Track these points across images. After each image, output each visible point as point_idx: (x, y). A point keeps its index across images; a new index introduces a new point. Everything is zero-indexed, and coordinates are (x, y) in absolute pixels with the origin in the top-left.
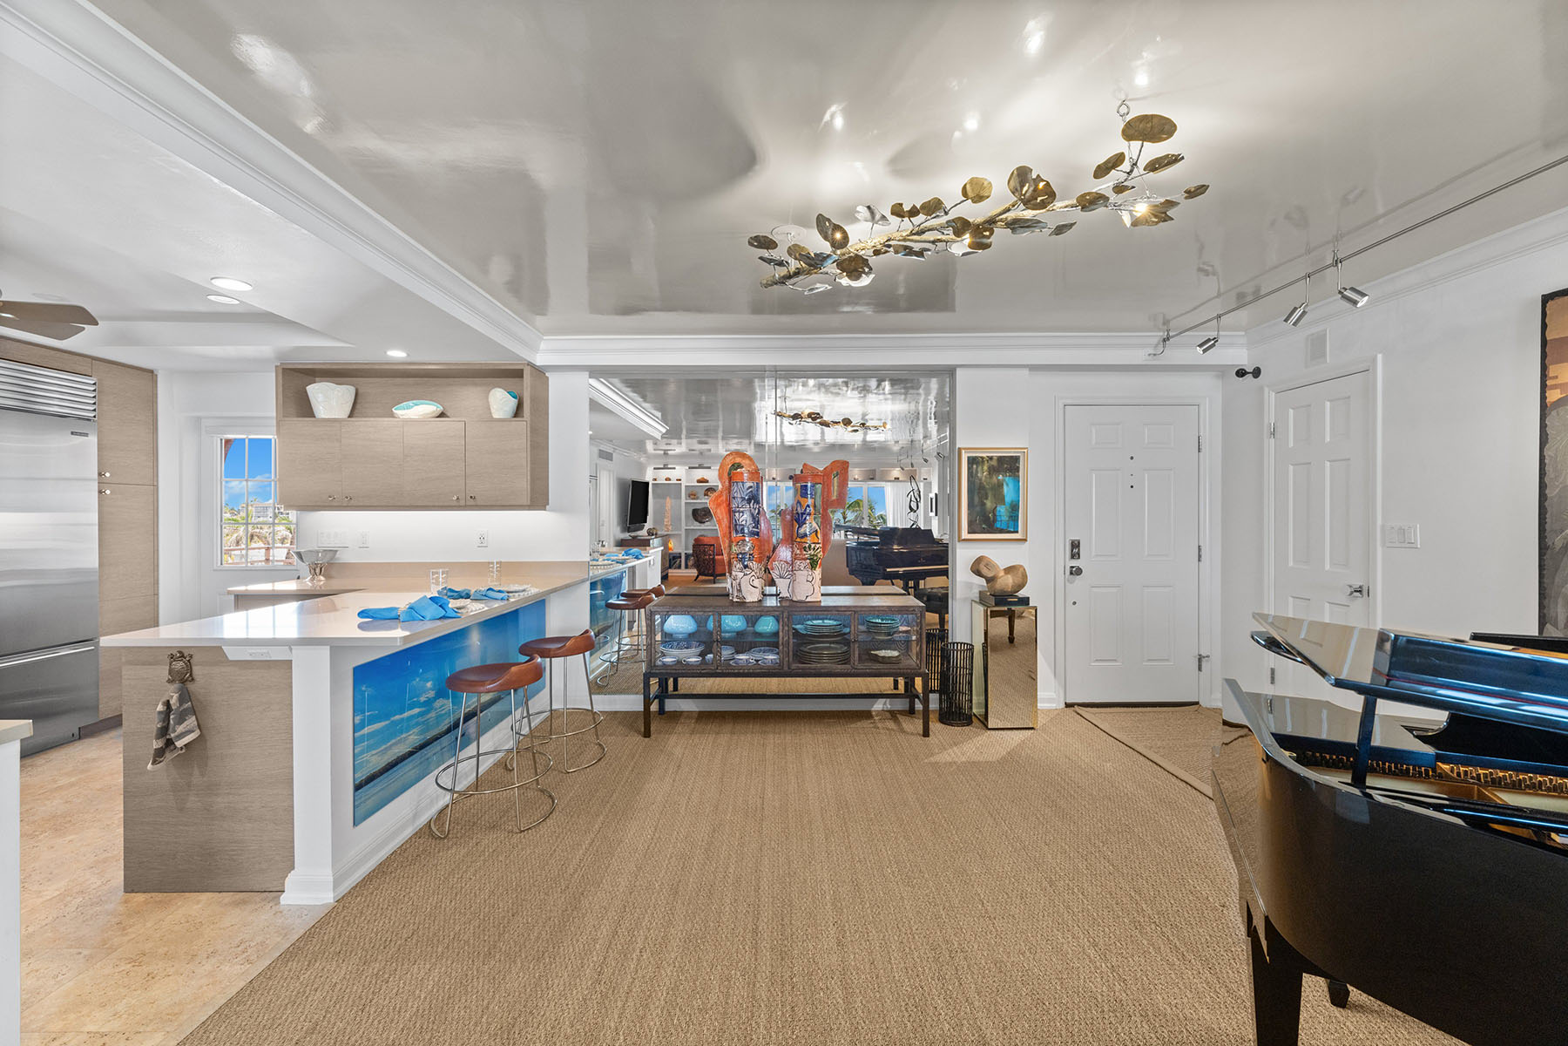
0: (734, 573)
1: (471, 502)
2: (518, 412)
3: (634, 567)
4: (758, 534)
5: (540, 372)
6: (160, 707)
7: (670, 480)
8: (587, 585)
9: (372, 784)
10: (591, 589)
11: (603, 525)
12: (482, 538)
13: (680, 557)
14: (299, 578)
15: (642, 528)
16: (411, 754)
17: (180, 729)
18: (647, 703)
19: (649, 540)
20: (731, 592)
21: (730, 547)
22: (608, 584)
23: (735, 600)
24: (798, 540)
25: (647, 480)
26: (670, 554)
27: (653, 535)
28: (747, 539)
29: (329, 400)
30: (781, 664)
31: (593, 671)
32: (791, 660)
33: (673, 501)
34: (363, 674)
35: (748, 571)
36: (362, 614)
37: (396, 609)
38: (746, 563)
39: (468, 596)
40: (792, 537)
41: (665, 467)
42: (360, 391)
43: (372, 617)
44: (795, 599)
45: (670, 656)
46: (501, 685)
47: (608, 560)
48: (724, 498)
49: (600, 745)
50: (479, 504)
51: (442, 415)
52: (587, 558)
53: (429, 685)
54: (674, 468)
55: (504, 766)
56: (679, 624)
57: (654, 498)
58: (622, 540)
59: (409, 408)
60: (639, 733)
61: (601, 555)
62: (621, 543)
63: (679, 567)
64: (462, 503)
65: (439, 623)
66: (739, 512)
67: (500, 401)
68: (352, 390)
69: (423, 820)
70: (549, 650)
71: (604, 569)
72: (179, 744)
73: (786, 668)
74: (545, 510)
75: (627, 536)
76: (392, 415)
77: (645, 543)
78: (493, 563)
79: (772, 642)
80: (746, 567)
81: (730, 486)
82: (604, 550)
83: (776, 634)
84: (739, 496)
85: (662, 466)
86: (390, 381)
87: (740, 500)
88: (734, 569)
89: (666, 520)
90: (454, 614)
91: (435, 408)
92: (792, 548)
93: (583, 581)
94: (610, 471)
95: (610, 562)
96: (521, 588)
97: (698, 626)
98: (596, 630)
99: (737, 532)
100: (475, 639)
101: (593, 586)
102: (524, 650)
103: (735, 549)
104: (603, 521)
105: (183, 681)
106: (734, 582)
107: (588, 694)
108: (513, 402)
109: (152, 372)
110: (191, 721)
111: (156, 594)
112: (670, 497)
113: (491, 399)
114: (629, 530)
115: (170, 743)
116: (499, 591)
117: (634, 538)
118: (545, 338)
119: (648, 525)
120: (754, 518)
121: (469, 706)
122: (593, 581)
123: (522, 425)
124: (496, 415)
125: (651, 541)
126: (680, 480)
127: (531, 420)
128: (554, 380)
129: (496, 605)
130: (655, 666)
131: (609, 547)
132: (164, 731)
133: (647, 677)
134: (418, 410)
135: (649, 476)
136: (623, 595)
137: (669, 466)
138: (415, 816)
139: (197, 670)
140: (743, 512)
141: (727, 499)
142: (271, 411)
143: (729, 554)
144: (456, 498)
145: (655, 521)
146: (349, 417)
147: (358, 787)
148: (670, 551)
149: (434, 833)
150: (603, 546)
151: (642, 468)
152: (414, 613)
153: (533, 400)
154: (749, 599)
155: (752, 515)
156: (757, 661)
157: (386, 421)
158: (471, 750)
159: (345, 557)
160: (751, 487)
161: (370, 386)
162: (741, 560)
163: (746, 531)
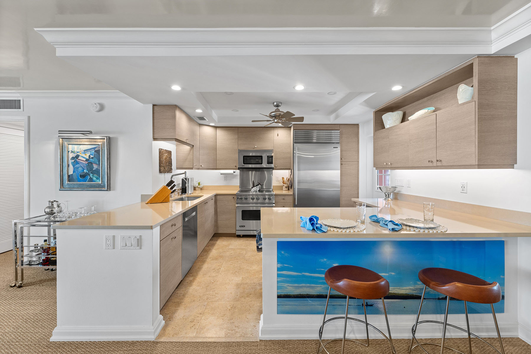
12: (463, 187)
50: (444, 165)
64: (435, 164)
74: (515, 168)
109: (357, 125)
124: (461, 102)
127: (479, 99)
157: (403, 124)
159: (404, 191)
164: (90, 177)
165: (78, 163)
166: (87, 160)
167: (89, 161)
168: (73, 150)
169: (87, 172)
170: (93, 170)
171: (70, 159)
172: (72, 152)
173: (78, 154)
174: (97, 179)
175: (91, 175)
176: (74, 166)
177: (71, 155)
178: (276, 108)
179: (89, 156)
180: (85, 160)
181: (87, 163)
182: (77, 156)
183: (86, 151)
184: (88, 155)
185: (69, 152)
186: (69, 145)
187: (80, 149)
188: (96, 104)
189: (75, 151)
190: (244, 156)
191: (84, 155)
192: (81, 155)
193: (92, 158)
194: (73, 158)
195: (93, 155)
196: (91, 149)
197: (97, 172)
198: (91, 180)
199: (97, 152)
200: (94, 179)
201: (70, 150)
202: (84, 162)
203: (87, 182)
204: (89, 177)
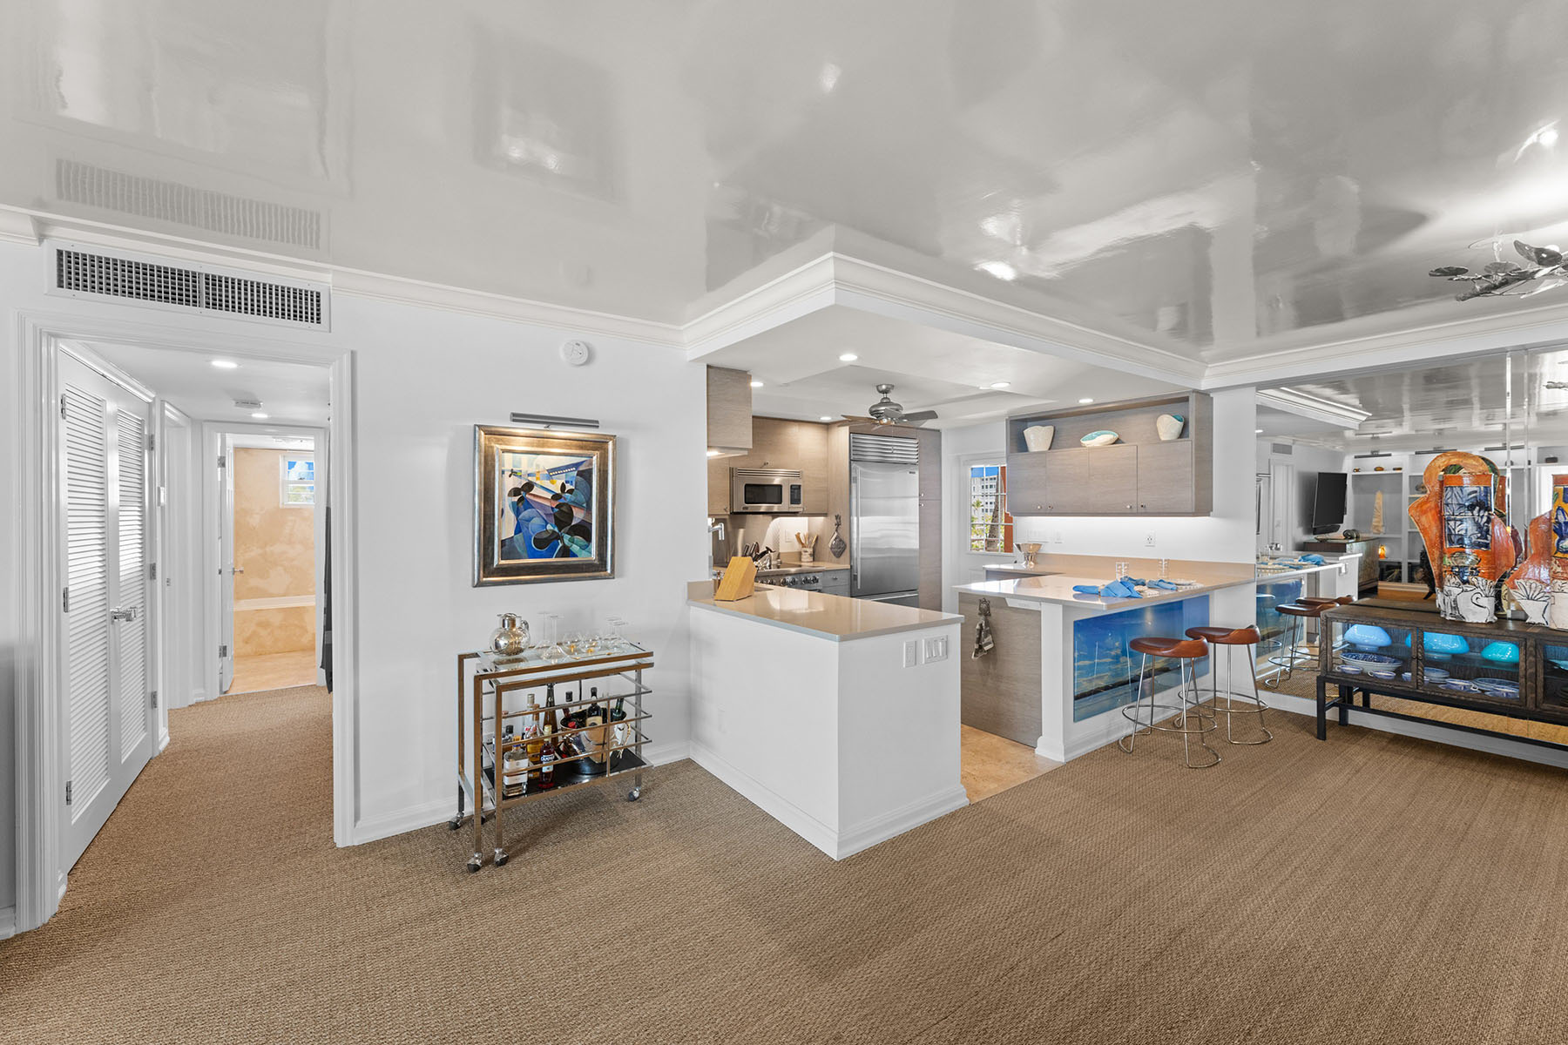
0: (1446, 588)
1: (1142, 510)
2: (1183, 433)
3: (1316, 574)
4: (1487, 546)
5: (1205, 396)
6: (978, 627)
7: (1382, 469)
8: (1254, 587)
9: (1083, 699)
10: (1258, 592)
11: (1278, 525)
12: (1150, 539)
13: (1400, 568)
14: (1016, 562)
15: (1336, 529)
16: (1107, 688)
17: (986, 640)
18: (1322, 708)
19: (1345, 544)
20: (1442, 608)
21: (1441, 558)
22: (1281, 590)
23: (1448, 618)
24: (1559, 555)
25: (1344, 472)
26: (1380, 562)
27: (1352, 538)
28: (1468, 551)
29: (1037, 438)
30: (1523, 699)
31: (1260, 672)
32: (1540, 695)
33: (1387, 496)
34: (1080, 626)
35: (1468, 587)
36: (1075, 588)
37: (1097, 587)
38: (1465, 578)
39: (1144, 584)
40: (1550, 553)
41: (1374, 455)
42: (1057, 428)
43: (1082, 591)
44: (1553, 627)
45: (1352, 666)
46: (1173, 652)
47: (1279, 564)
48: (1432, 504)
49: (1266, 732)
50: (1148, 511)
51: (1117, 441)
52: (1254, 561)
53: (1117, 644)
54: (1390, 455)
55: (1173, 723)
56: (1368, 635)
57: (1355, 491)
58: (1305, 543)
59: (1093, 438)
60: (1313, 734)
61: (1271, 558)
62: (1303, 547)
63: (1399, 579)
64: (1135, 510)
65: (1126, 600)
66: (1455, 520)
67: (1167, 426)
68: (1052, 428)
69: (1114, 738)
70: (1214, 636)
71: (1273, 573)
72: (986, 648)
73: (1531, 706)
74: (1209, 516)
75: (1312, 538)
76: (1080, 445)
77: (1340, 549)
78: (1161, 560)
79: (1508, 673)
80: (1465, 582)
81: (1442, 491)
82: (1277, 553)
83: (1516, 665)
84: (1455, 502)
85: (1369, 454)
86: (1077, 418)
87: (1456, 508)
88: (1447, 583)
89: (1374, 520)
90: (1137, 595)
91: (1112, 436)
92: (1549, 564)
93: (1249, 582)
94: (1287, 466)
95: (1281, 566)
96: (1188, 582)
97: (1393, 642)
98: (1265, 632)
99: (1451, 542)
100: (1149, 620)
101: (1260, 589)
102: (1190, 633)
103: (1448, 561)
104: (1279, 522)
105: (986, 615)
106: (1447, 598)
107: (1254, 688)
108: (1179, 425)
109: (939, 431)
110: (990, 638)
111: (941, 567)
112: (1383, 492)
113: (1159, 425)
114: (1315, 532)
115: (981, 647)
116: (1169, 583)
117: (1322, 541)
118: (1210, 366)
119: (1344, 527)
120: (1479, 527)
121: (1147, 667)
122: (1259, 584)
123: (1188, 445)
124: (1163, 439)
125: (1348, 546)
126: (1400, 469)
127: (1196, 439)
128: (1218, 401)
129: (1167, 593)
130: (1331, 671)
131: (1286, 550)
132: (979, 640)
133: (1321, 682)
134: (1099, 440)
135: (1347, 466)
136: (1299, 602)
137: (1380, 453)
138: (1108, 733)
139: (992, 609)
140: (1461, 520)
141: (1436, 506)
142: (1004, 449)
143: (1440, 567)
144: (1129, 507)
145: (1356, 521)
146: (1050, 449)
147: (1076, 698)
148: (1381, 559)
149: (1121, 748)
150: (1278, 549)
151: (1338, 458)
152: (1109, 592)
153: (1198, 421)
154: (1470, 618)
155: (1477, 524)
156: (1483, 691)
157: (1076, 450)
158: (1148, 701)
159: (1046, 550)
160: (1476, 492)
161: (1066, 426)
162: (1460, 574)
163: (1466, 541)
164: (564, 546)
165: (528, 505)
166: (556, 497)
167: (562, 501)
168: (515, 469)
169: (556, 530)
170: (573, 524)
171: (507, 495)
172: (513, 473)
173: (530, 478)
174: (583, 548)
175: (567, 538)
176: (517, 513)
177: (511, 483)
178: (882, 396)
179: (563, 487)
180: (549, 496)
181: (555, 503)
182: (529, 486)
183: (552, 472)
184: (559, 483)
185: (503, 472)
186: (506, 454)
187: (538, 466)
188: (578, 344)
189: (521, 471)
190: (747, 486)
191: (547, 484)
192: (538, 482)
193: (571, 491)
194: (515, 492)
195: (574, 483)
196: (568, 467)
197: (583, 530)
198: (566, 552)
199: (586, 475)
200: (575, 548)
201: (508, 467)
202: (548, 504)
203: (553, 560)
204: (561, 545)
